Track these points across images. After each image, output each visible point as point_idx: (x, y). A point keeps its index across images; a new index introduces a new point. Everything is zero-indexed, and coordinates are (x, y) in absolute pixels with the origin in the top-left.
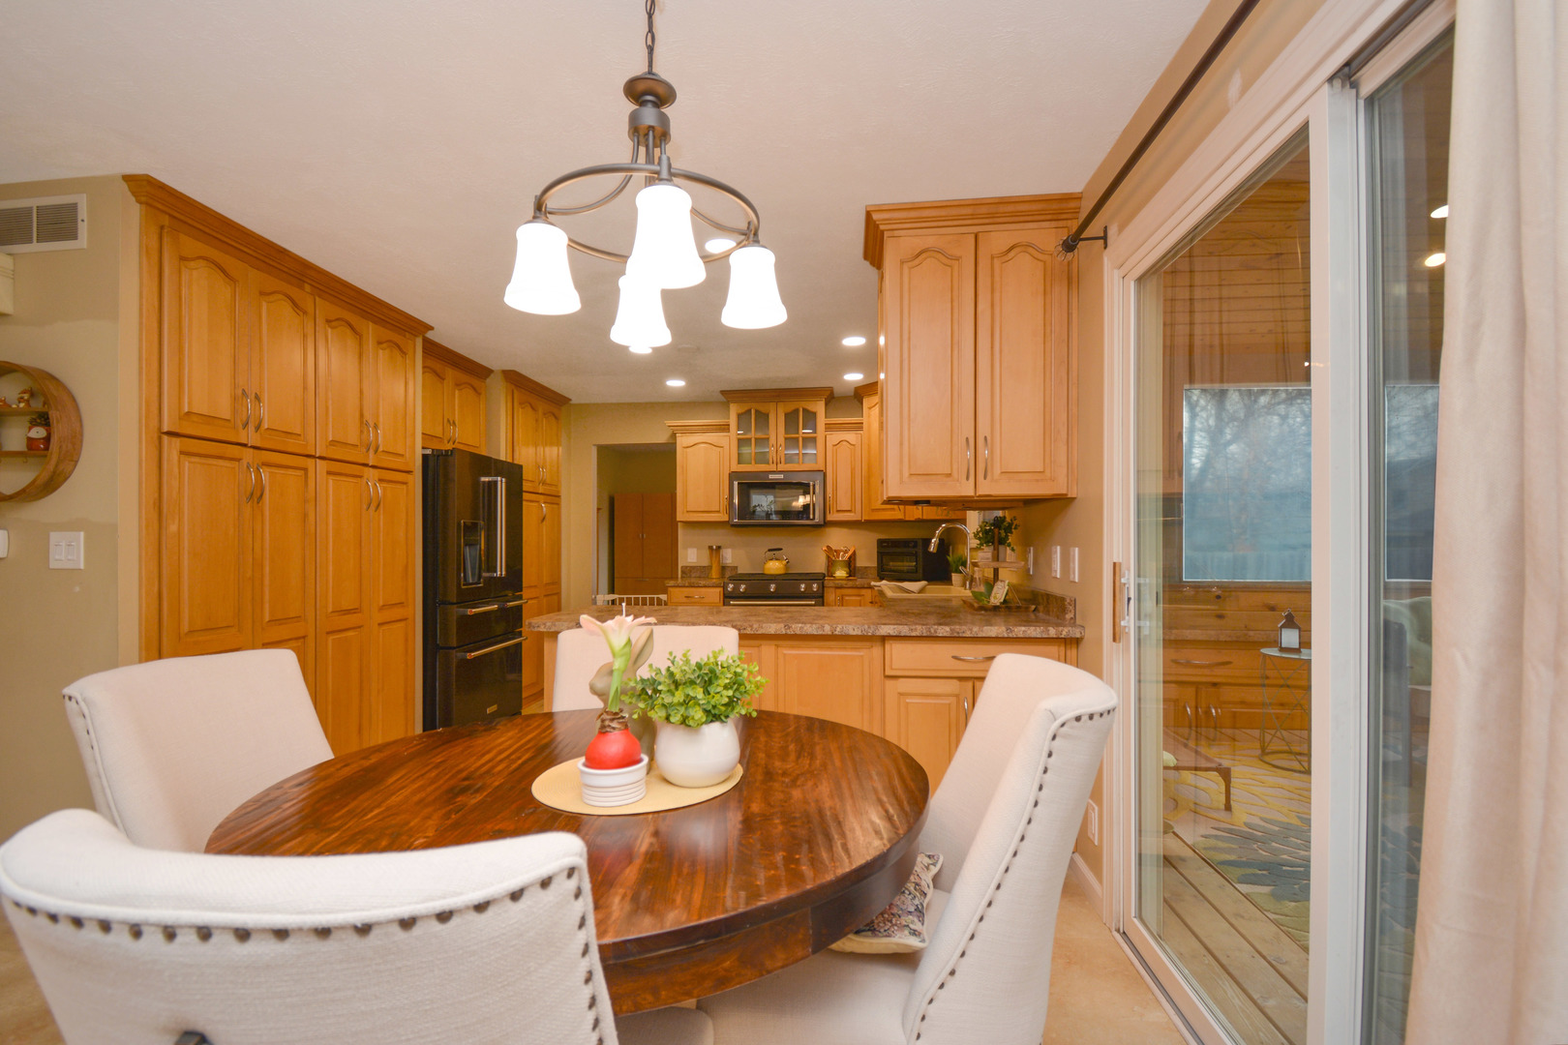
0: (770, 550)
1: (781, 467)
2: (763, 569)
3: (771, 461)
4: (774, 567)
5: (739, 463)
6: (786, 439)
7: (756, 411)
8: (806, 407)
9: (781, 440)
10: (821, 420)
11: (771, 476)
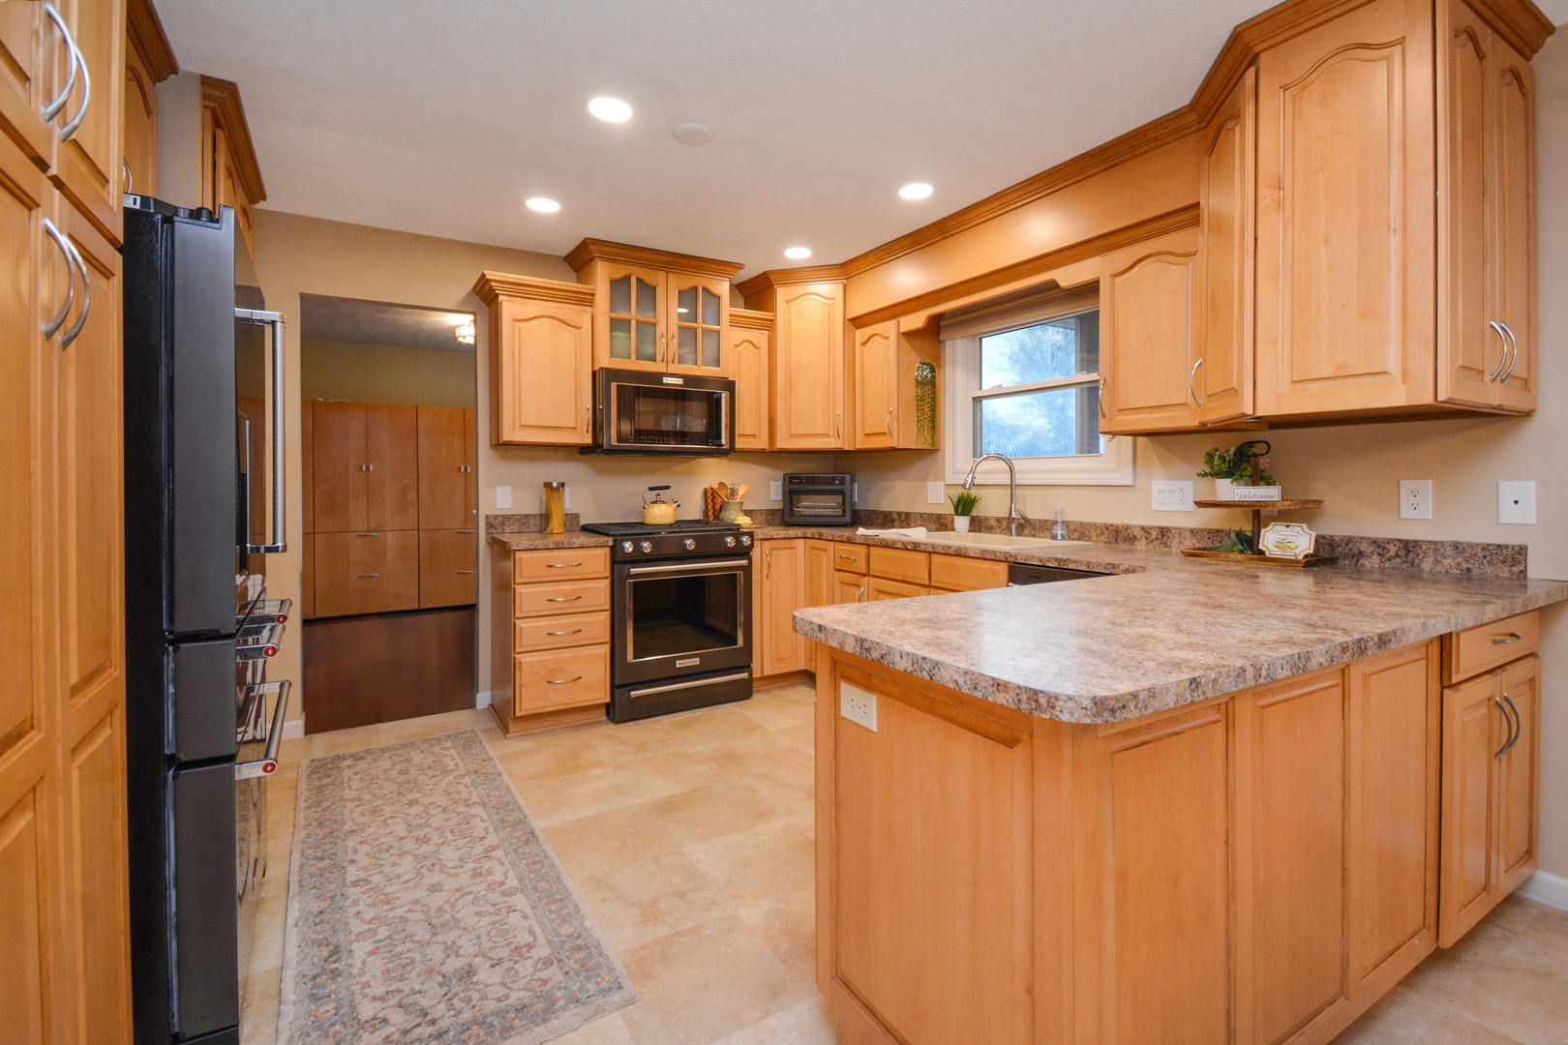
0: (651, 489)
1: (673, 368)
2: (643, 516)
3: (659, 357)
4: (661, 514)
5: (612, 355)
6: (680, 327)
7: (639, 280)
8: (708, 286)
9: (674, 329)
10: (727, 309)
11: (666, 380)
